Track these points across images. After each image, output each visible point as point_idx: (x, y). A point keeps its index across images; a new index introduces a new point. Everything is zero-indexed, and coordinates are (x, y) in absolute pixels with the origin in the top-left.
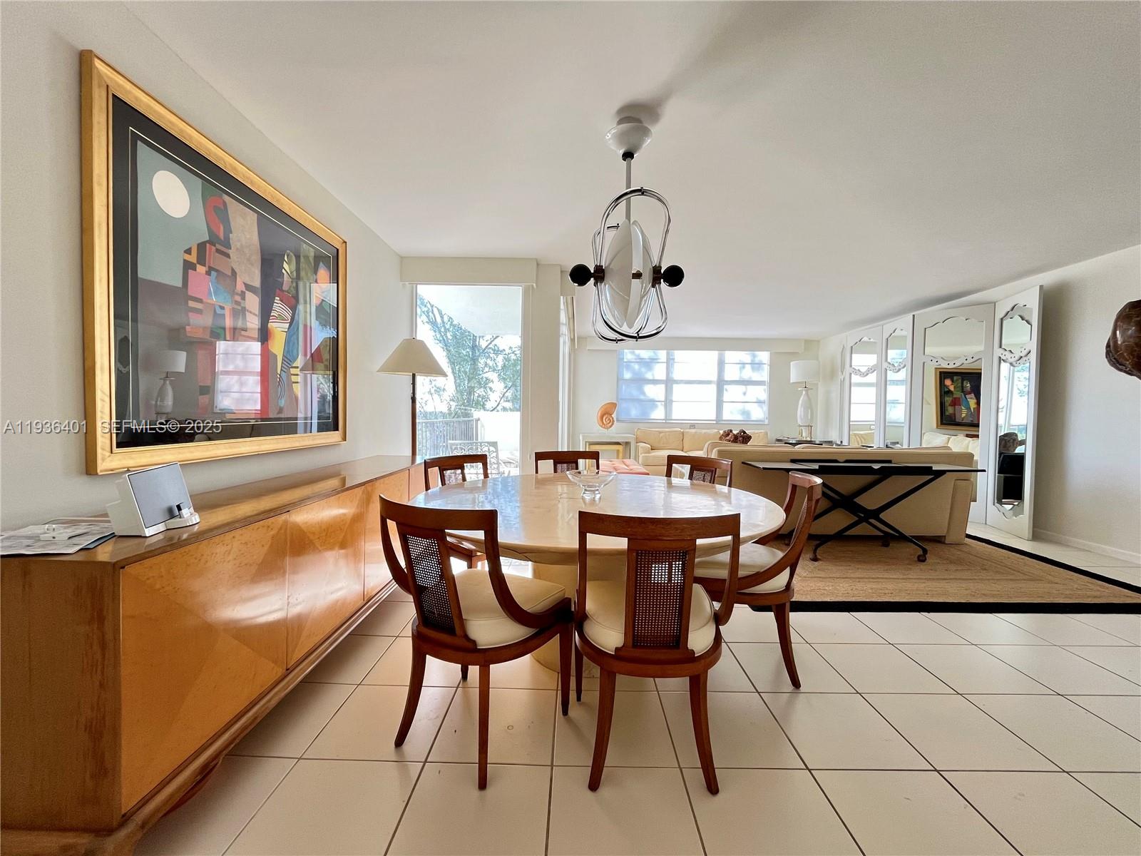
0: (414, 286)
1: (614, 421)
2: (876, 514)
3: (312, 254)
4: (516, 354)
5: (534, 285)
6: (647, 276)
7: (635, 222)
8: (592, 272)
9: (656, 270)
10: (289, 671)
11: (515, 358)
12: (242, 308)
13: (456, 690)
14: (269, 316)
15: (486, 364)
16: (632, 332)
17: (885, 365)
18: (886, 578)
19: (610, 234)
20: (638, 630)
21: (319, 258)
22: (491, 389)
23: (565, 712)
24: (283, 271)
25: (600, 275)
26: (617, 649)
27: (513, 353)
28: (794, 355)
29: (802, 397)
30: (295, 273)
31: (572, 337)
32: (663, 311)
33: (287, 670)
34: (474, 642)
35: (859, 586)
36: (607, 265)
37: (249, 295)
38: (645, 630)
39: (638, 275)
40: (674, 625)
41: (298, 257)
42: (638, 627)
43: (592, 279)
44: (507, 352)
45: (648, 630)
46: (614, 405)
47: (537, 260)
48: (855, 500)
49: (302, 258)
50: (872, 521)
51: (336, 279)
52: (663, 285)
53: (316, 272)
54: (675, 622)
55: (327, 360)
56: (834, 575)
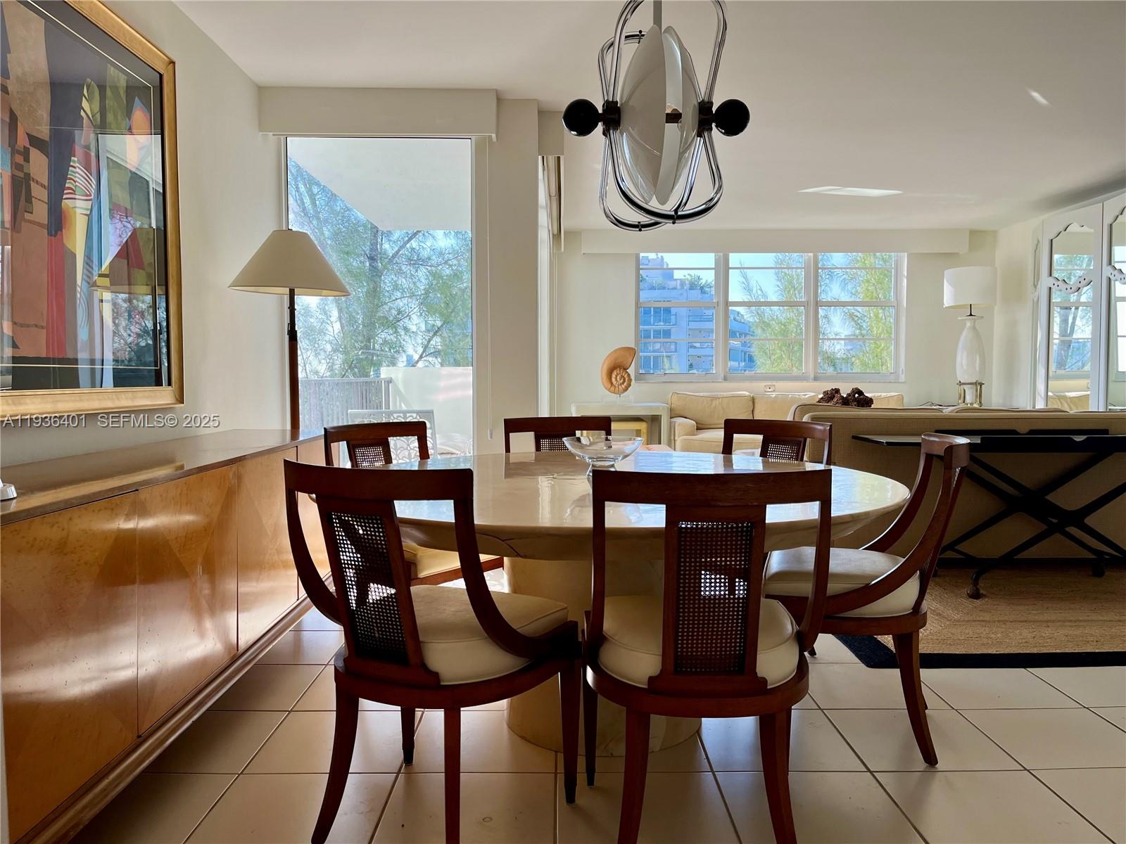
0: (283, 138)
1: (630, 380)
2: (1078, 517)
3: (122, 82)
4: (450, 266)
5: (494, 136)
6: (690, 117)
7: (669, 29)
8: (600, 111)
9: (705, 107)
10: (141, 739)
11: (448, 272)
12: (25, 173)
13: (397, 777)
14: (63, 188)
15: (396, 287)
16: (668, 208)
17: (1107, 271)
18: (1092, 621)
19: (630, 49)
20: (682, 648)
21: (134, 90)
22: (406, 329)
23: (570, 798)
24: (82, 113)
25: (612, 117)
26: (651, 680)
27: (446, 263)
28: (950, 258)
29: (965, 333)
30: (98, 116)
31: (556, 232)
32: (716, 174)
33: (139, 737)
34: (436, 675)
35: (1047, 632)
36: (624, 99)
37: (35, 154)
38: (692, 648)
39: (674, 117)
40: (736, 638)
41: (102, 88)
42: (682, 644)
43: (600, 124)
44: (435, 259)
45: (697, 648)
46: (631, 352)
47: (496, 90)
48: (1046, 497)
49: (108, 89)
50: (1073, 530)
51: (161, 125)
52: (716, 132)
53: (129, 113)
54: (736, 634)
55: (150, 264)
56: (1006, 618)
